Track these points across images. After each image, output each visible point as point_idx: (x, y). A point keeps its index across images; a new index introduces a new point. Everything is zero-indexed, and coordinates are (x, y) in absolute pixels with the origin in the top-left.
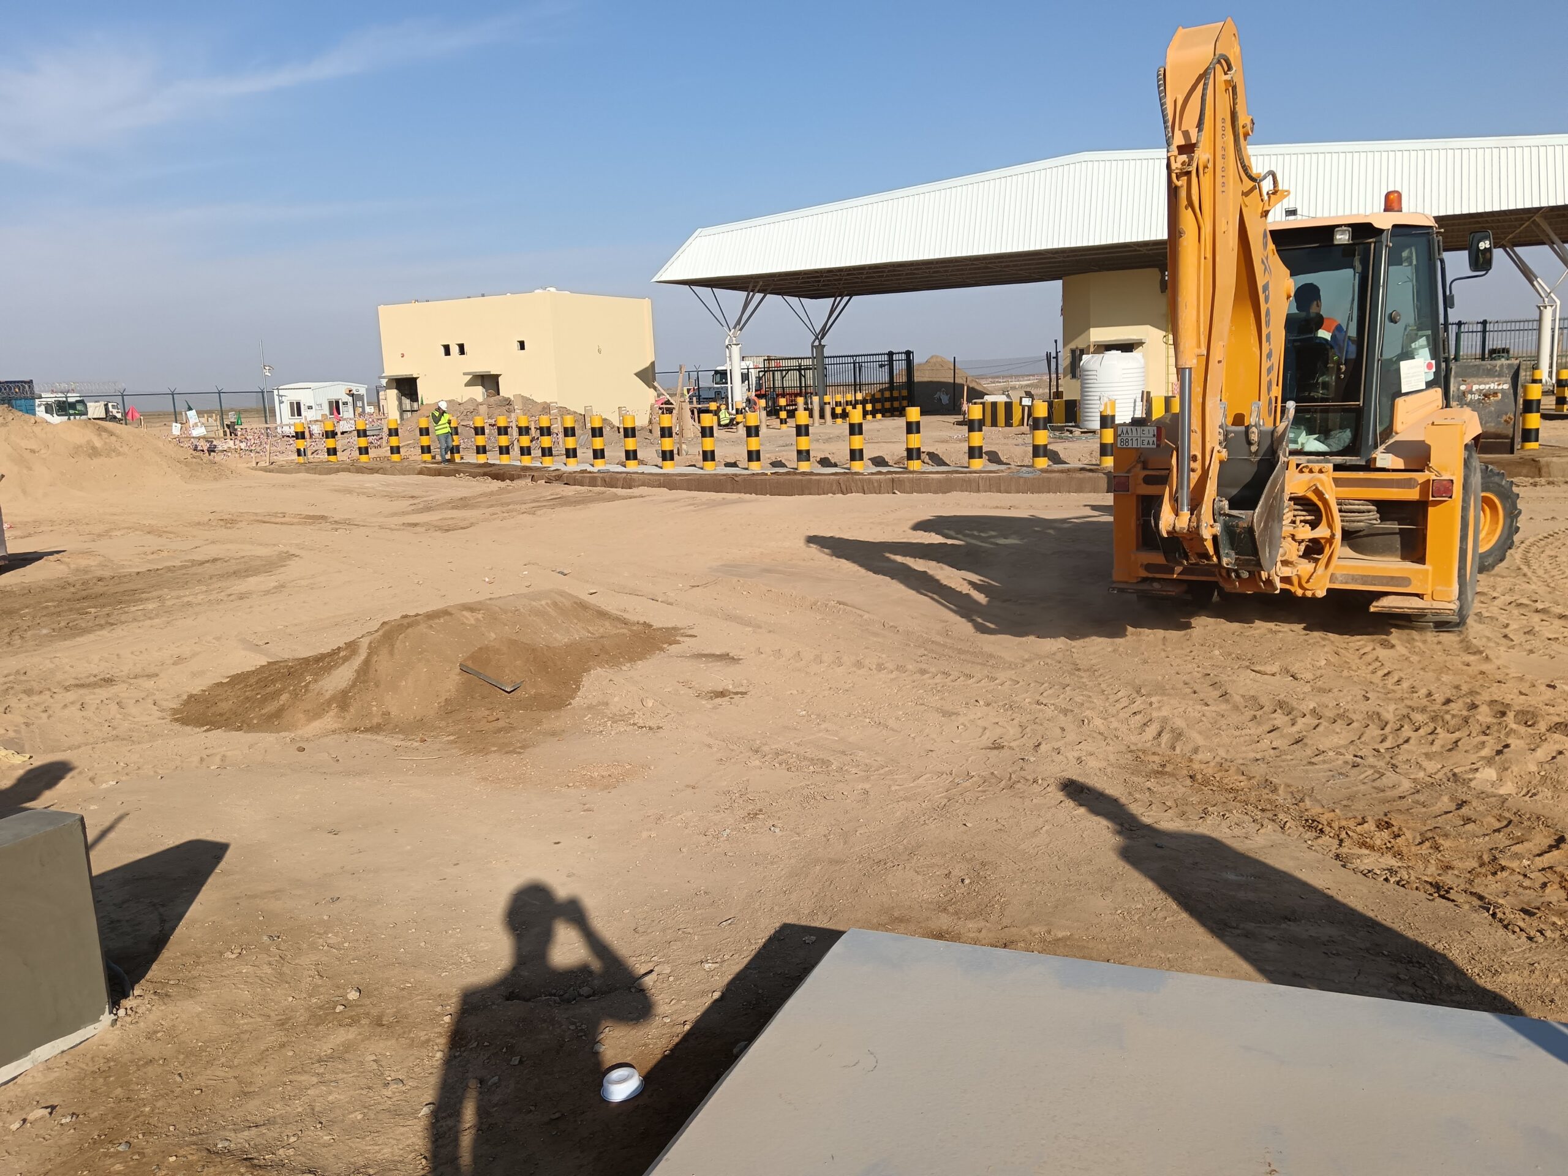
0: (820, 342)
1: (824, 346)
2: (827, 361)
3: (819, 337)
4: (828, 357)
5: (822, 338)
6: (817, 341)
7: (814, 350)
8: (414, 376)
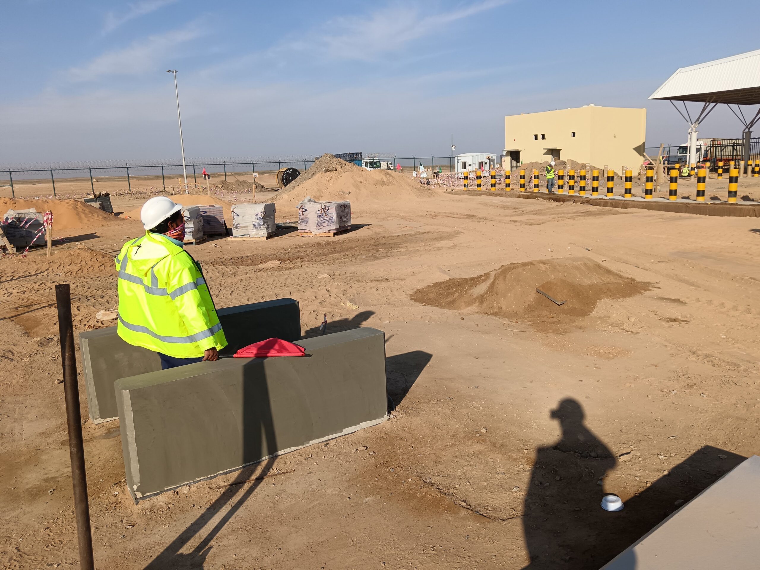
0: (749, 130)
1: (751, 132)
2: (752, 141)
3: (749, 127)
4: (753, 138)
5: (751, 127)
6: (747, 129)
7: (745, 134)
8: (519, 150)
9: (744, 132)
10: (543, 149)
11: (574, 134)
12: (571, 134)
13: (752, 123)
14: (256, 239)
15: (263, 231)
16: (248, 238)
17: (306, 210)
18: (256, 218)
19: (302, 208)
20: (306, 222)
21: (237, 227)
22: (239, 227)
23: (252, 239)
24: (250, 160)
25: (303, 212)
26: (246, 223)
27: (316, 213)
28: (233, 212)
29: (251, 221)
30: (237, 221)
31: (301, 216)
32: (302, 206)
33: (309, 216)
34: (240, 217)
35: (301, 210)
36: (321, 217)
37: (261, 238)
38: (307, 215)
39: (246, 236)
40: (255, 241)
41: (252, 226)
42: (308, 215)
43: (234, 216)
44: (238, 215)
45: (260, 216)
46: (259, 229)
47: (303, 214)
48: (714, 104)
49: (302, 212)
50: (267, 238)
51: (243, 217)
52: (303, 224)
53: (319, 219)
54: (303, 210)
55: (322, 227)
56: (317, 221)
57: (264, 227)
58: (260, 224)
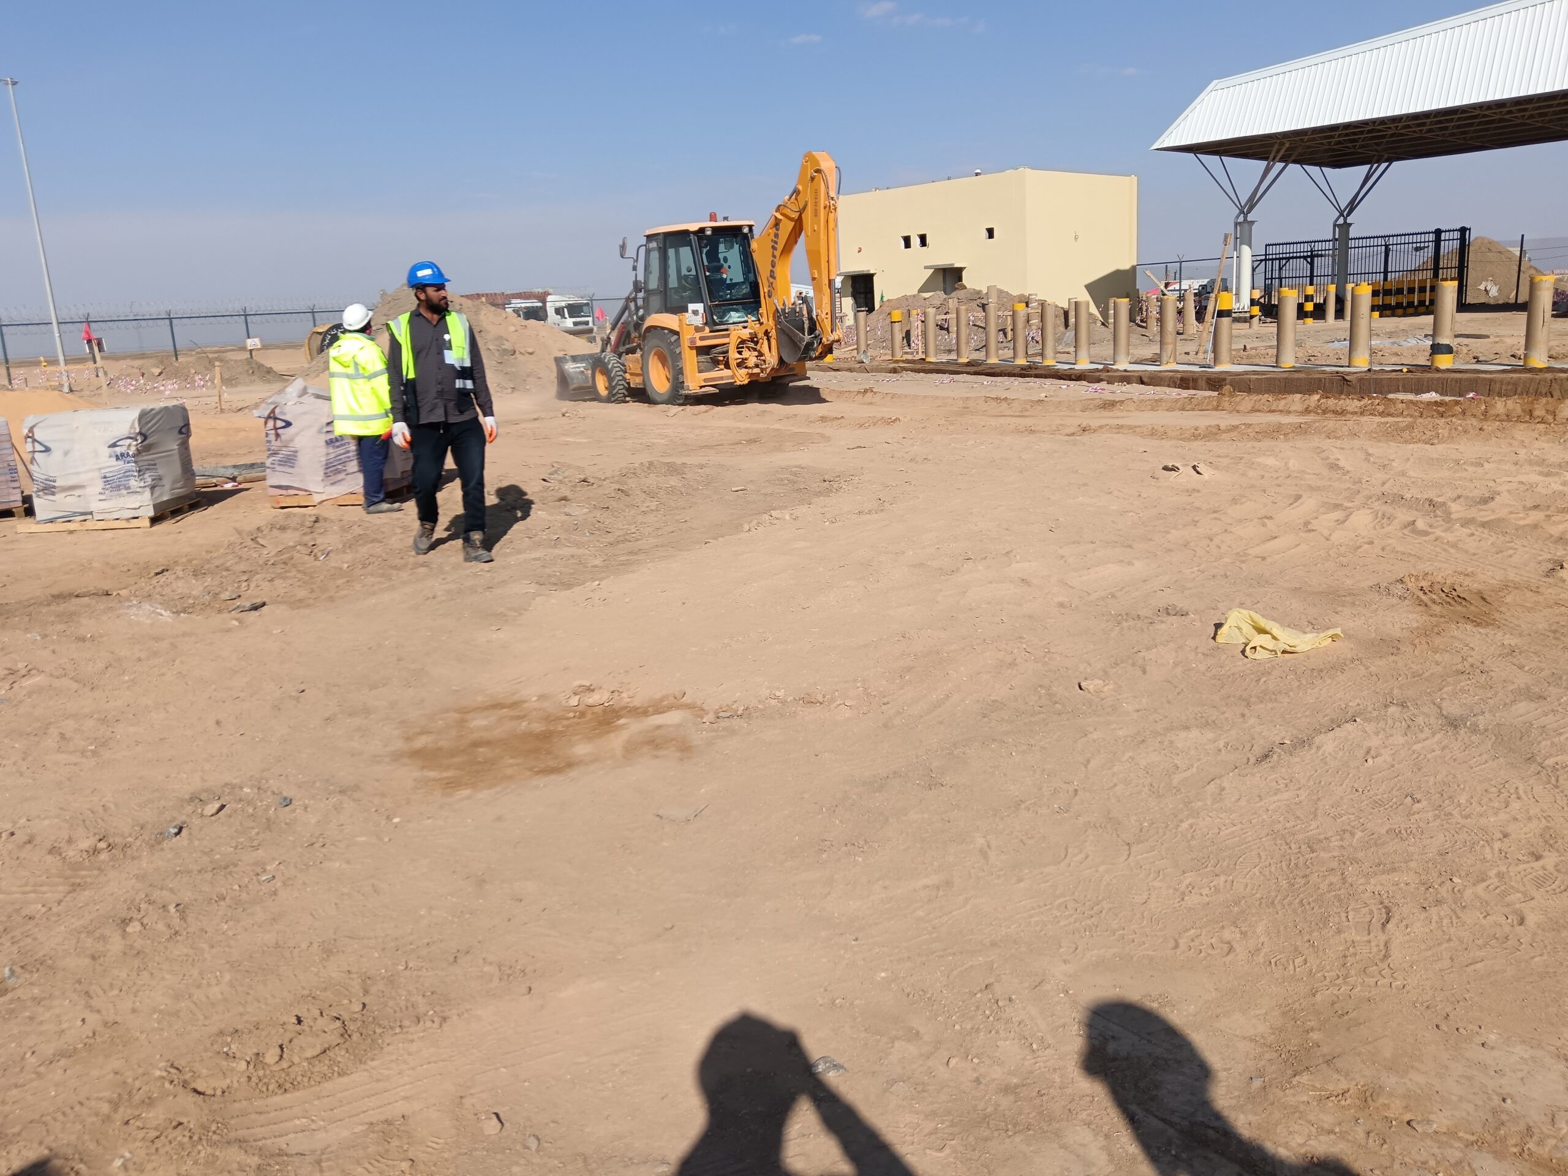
0: (1345, 219)
1: (1350, 224)
2: (1352, 243)
3: (1345, 214)
4: (1355, 239)
5: (1349, 214)
6: (1342, 218)
7: (1337, 229)
8: (871, 272)
9: (1335, 225)
10: (926, 268)
11: (991, 233)
12: (985, 234)
13: (1352, 206)
14: (117, 524)
15: (138, 497)
16: (89, 525)
17: (288, 424)
18: (110, 456)
19: (276, 419)
20: (290, 461)
21: (49, 489)
22: (54, 487)
23: (101, 525)
24: (237, 307)
25: (280, 431)
26: (78, 473)
27: (320, 432)
28: (29, 440)
29: (97, 467)
30: (45, 467)
31: (273, 443)
32: (273, 411)
33: (297, 444)
34: (57, 454)
35: (271, 423)
36: (338, 444)
37: (135, 523)
38: (292, 440)
39: (83, 518)
40: (109, 534)
41: (99, 485)
42: (297, 439)
43: (34, 452)
44: (47, 450)
45: (123, 450)
46: (124, 492)
47: (278, 436)
48: (1283, 164)
49: (276, 429)
50: (155, 520)
51: (66, 453)
52: (278, 468)
53: (331, 450)
54: (280, 424)
55: (342, 476)
56: (323, 459)
57: (142, 484)
58: (126, 475)
